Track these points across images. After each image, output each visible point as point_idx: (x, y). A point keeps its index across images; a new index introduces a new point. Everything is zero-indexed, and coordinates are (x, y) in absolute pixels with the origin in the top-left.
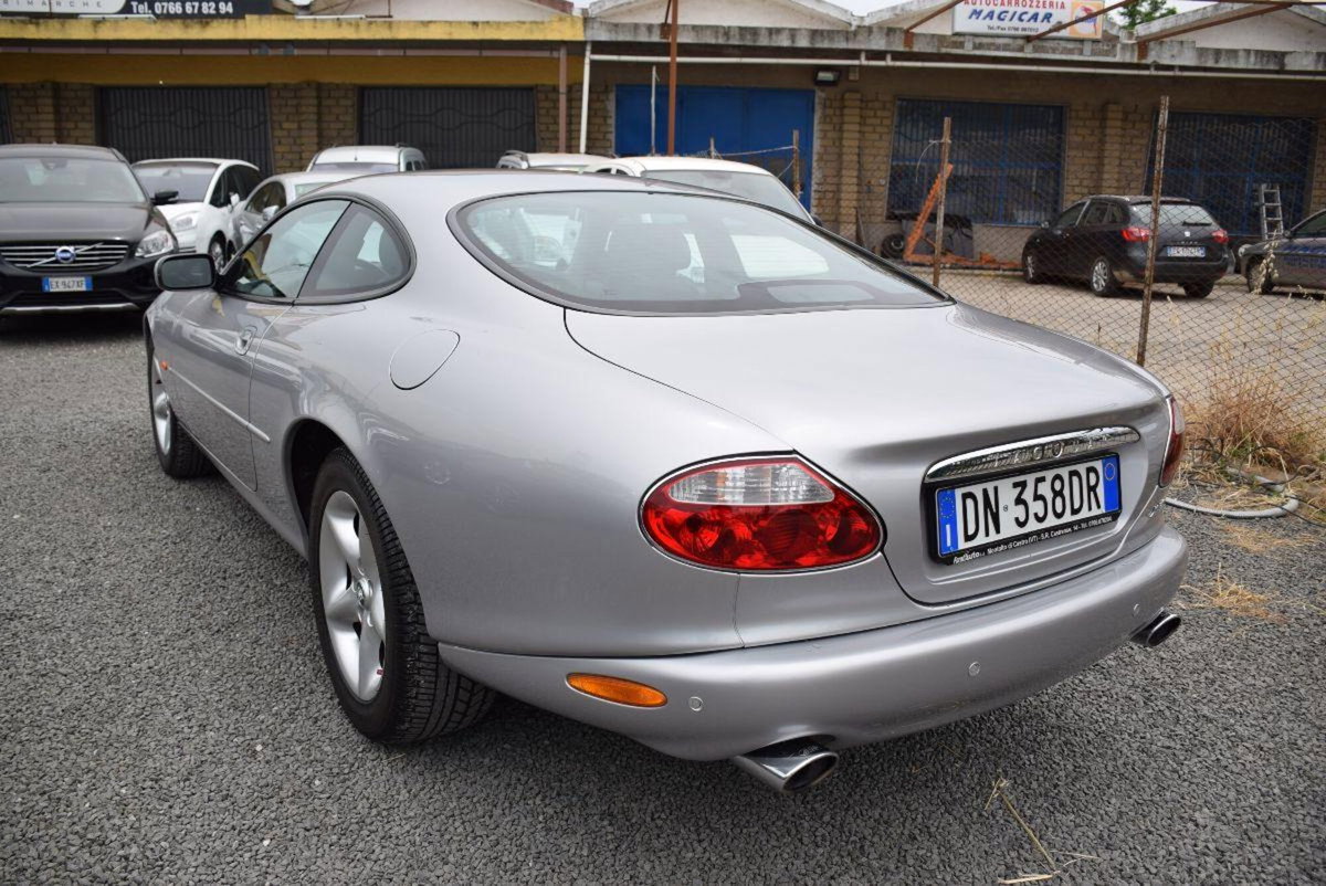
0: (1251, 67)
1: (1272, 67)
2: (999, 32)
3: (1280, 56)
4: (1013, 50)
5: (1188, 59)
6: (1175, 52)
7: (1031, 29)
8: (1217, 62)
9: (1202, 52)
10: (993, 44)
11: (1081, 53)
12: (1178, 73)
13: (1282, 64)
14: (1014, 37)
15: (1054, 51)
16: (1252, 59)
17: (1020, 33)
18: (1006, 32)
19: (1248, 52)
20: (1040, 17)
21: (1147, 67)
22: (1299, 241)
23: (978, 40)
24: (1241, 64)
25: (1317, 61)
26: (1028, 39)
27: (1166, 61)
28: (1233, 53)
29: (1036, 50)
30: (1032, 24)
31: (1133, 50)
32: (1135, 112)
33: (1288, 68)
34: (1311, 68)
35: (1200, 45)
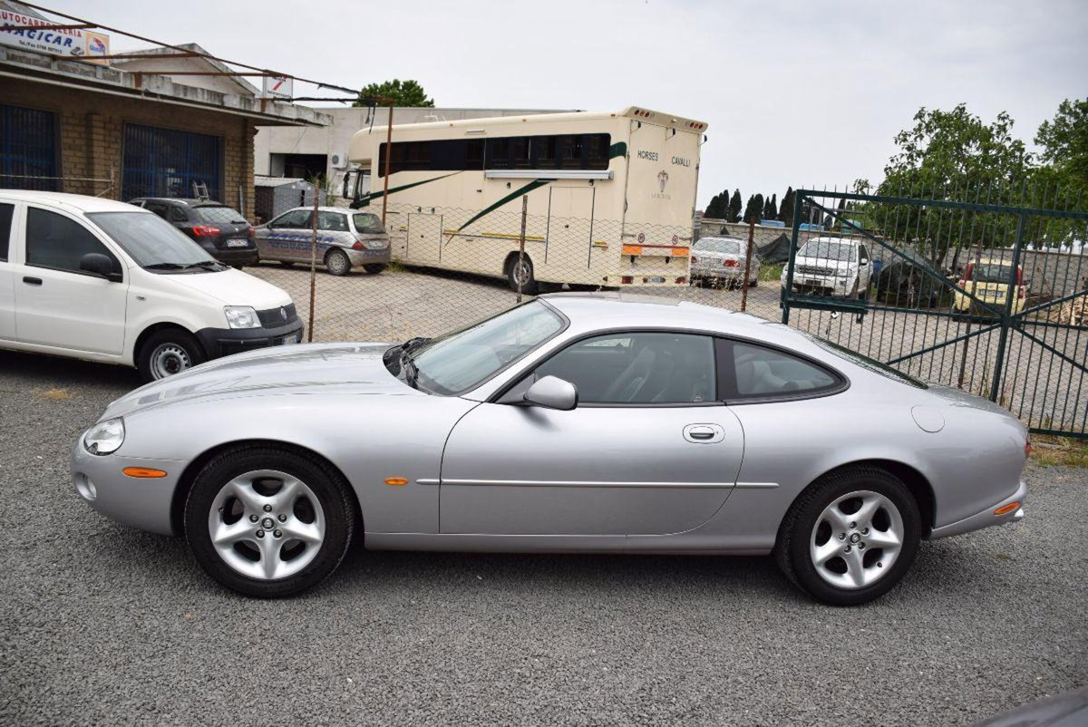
0: (205, 101)
1: (217, 103)
2: (30, 47)
3: (221, 96)
4: (41, 66)
5: (168, 91)
6: (159, 84)
7: (56, 50)
8: (185, 95)
9: (176, 86)
10: (24, 57)
11: (95, 77)
12: (160, 100)
13: (223, 103)
14: (42, 55)
15: (74, 71)
16: (206, 96)
17: (47, 51)
18: (36, 49)
19: (203, 90)
20: (63, 41)
21: (139, 93)
22: (276, 230)
23: (11, 52)
24: (200, 99)
25: (241, 104)
26: (54, 58)
27: (153, 90)
28: (194, 89)
29: (60, 68)
30: (56, 46)
31: (131, 79)
32: (110, 122)
33: (226, 105)
34: (237, 107)
35: (173, 81)
